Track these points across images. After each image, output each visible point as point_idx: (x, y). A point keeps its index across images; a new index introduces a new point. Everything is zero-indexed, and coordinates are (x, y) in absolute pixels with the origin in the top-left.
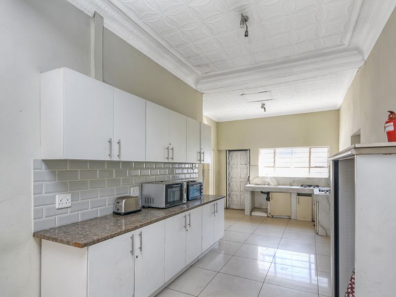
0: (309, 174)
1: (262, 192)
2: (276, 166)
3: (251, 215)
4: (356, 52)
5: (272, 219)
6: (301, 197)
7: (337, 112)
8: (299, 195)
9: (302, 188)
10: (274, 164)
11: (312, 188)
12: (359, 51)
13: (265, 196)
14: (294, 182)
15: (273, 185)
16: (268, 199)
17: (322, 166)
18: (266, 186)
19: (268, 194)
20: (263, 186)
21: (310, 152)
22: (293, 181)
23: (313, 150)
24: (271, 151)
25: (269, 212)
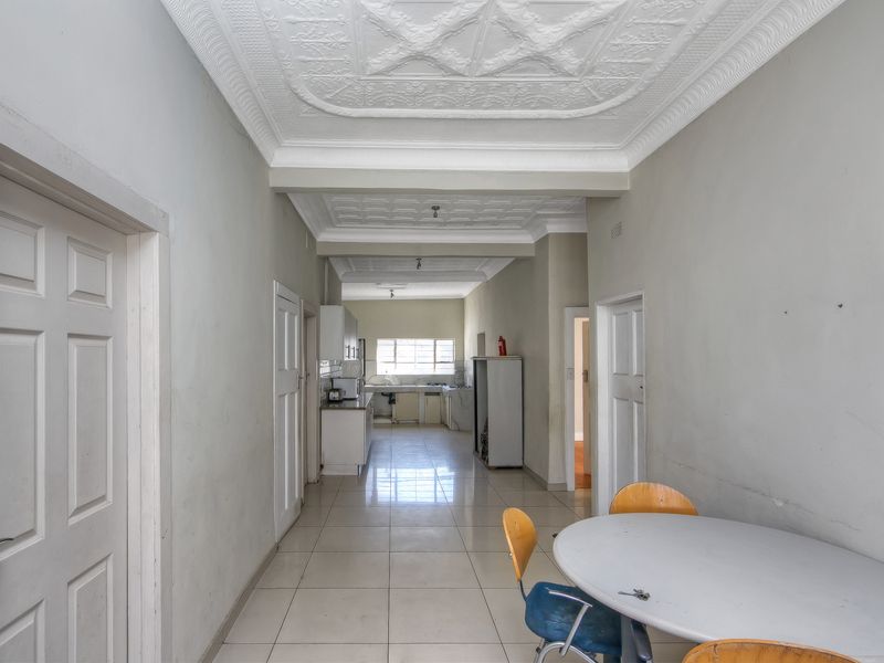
0: (435, 370)
1: (383, 394)
2: (398, 360)
5: (397, 424)
7: (461, 301)
8: (427, 394)
9: (429, 386)
10: (395, 359)
11: (439, 386)
13: (387, 399)
14: (419, 380)
15: (395, 384)
16: (392, 402)
17: (447, 361)
18: (387, 386)
19: (391, 397)
20: (384, 386)
21: (435, 345)
22: (417, 379)
23: (438, 342)
24: (391, 342)
25: (394, 416)
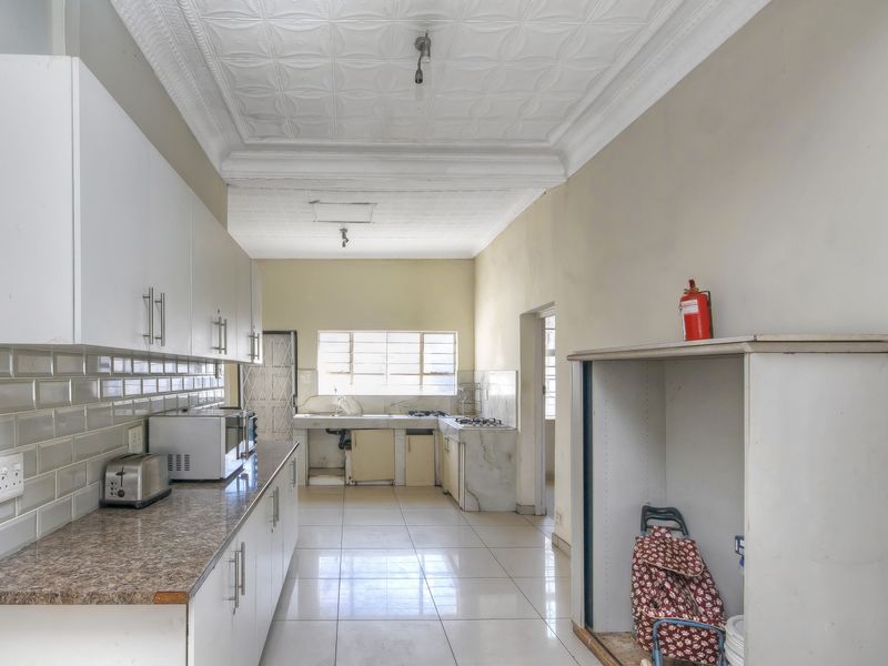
0: (421, 388)
1: (328, 431)
2: (355, 371)
3: (308, 485)
4: (556, 158)
5: (357, 489)
6: (413, 438)
8: (410, 432)
9: (413, 417)
10: (351, 368)
11: (432, 417)
12: (562, 156)
13: (335, 439)
14: (393, 405)
15: (350, 414)
16: (345, 444)
17: (444, 371)
18: (336, 416)
19: (344, 438)
20: (330, 417)
21: (422, 343)
22: (391, 404)
23: (427, 338)
24: (343, 336)
25: (348, 473)
